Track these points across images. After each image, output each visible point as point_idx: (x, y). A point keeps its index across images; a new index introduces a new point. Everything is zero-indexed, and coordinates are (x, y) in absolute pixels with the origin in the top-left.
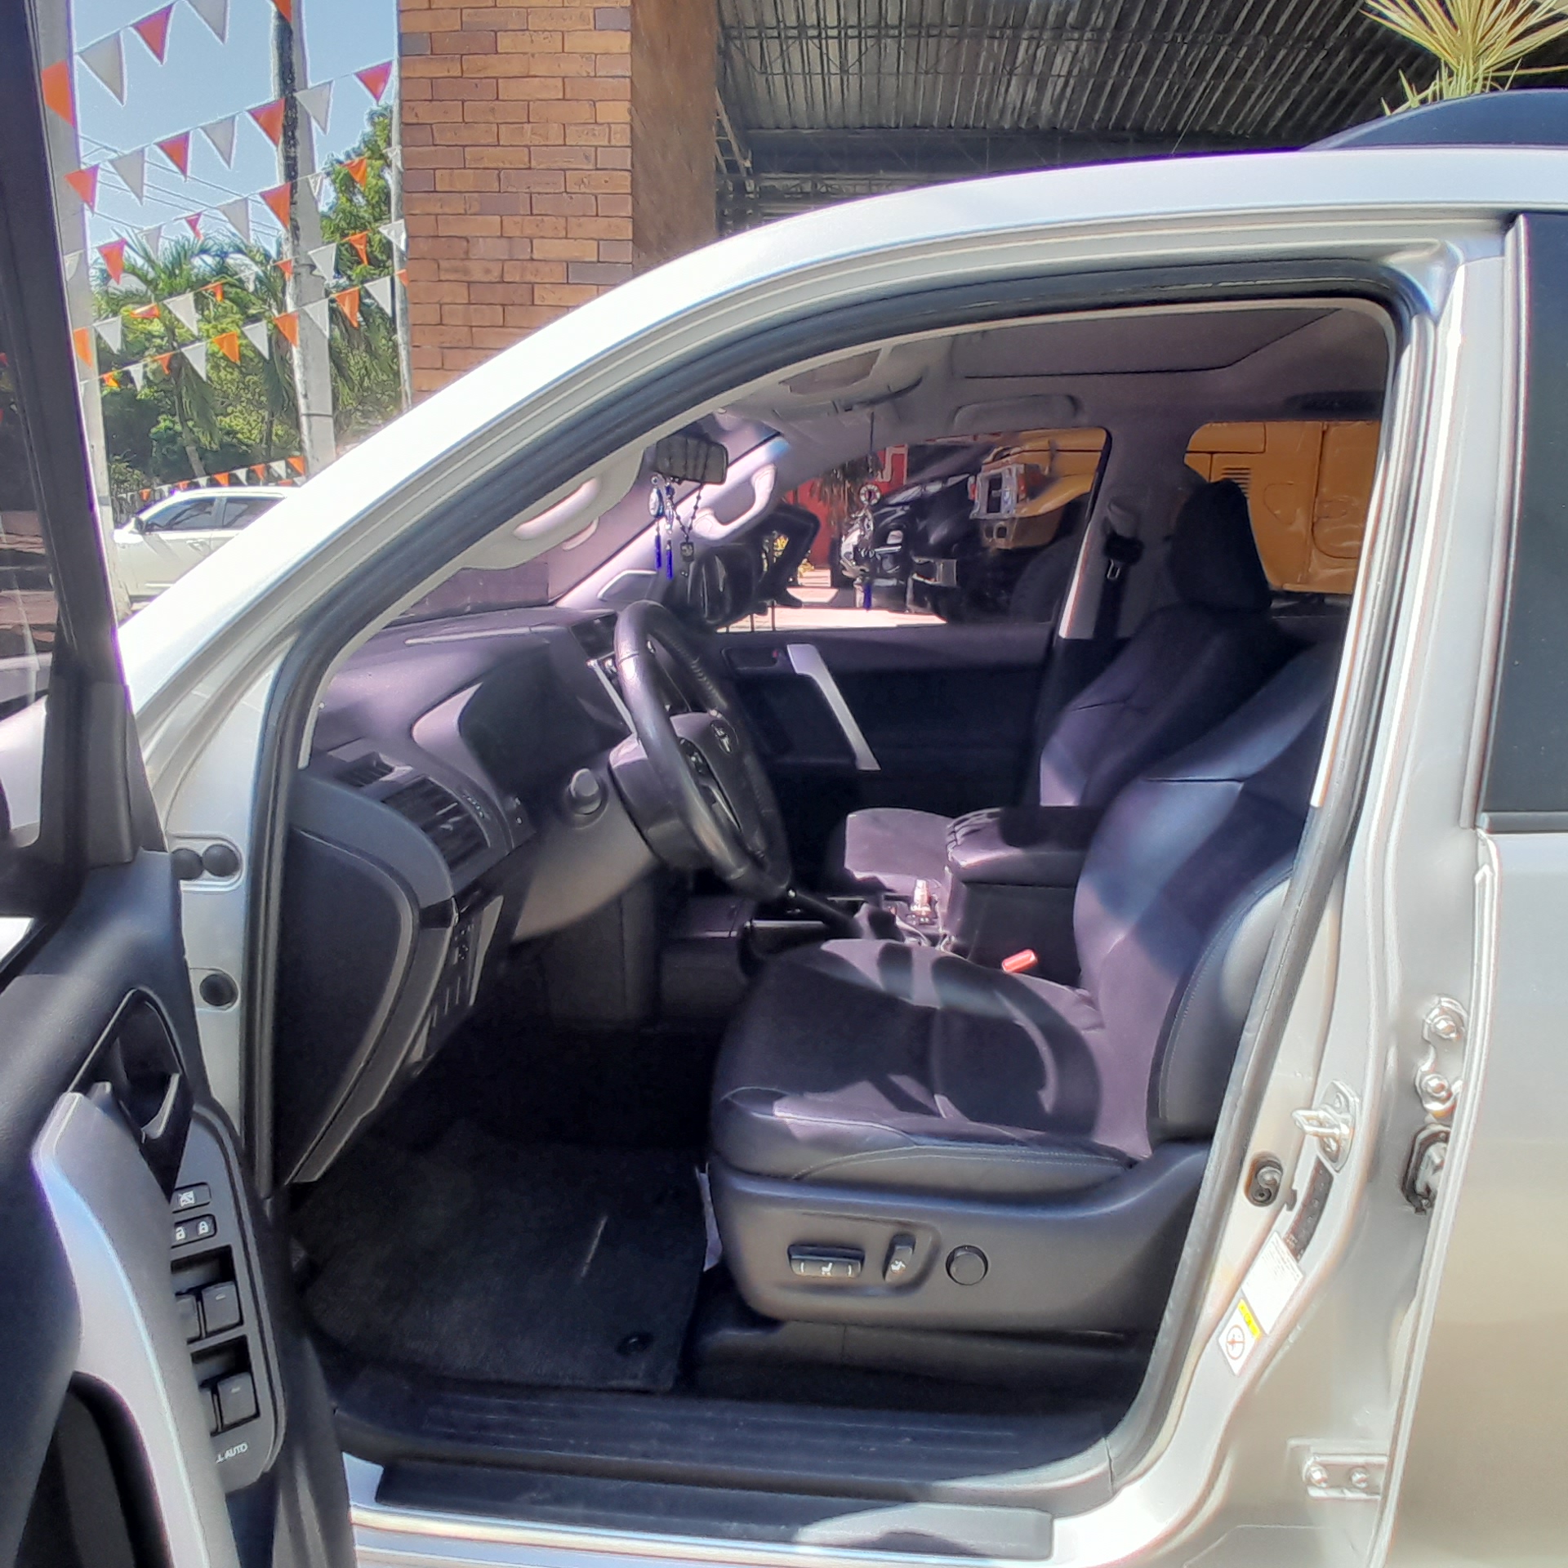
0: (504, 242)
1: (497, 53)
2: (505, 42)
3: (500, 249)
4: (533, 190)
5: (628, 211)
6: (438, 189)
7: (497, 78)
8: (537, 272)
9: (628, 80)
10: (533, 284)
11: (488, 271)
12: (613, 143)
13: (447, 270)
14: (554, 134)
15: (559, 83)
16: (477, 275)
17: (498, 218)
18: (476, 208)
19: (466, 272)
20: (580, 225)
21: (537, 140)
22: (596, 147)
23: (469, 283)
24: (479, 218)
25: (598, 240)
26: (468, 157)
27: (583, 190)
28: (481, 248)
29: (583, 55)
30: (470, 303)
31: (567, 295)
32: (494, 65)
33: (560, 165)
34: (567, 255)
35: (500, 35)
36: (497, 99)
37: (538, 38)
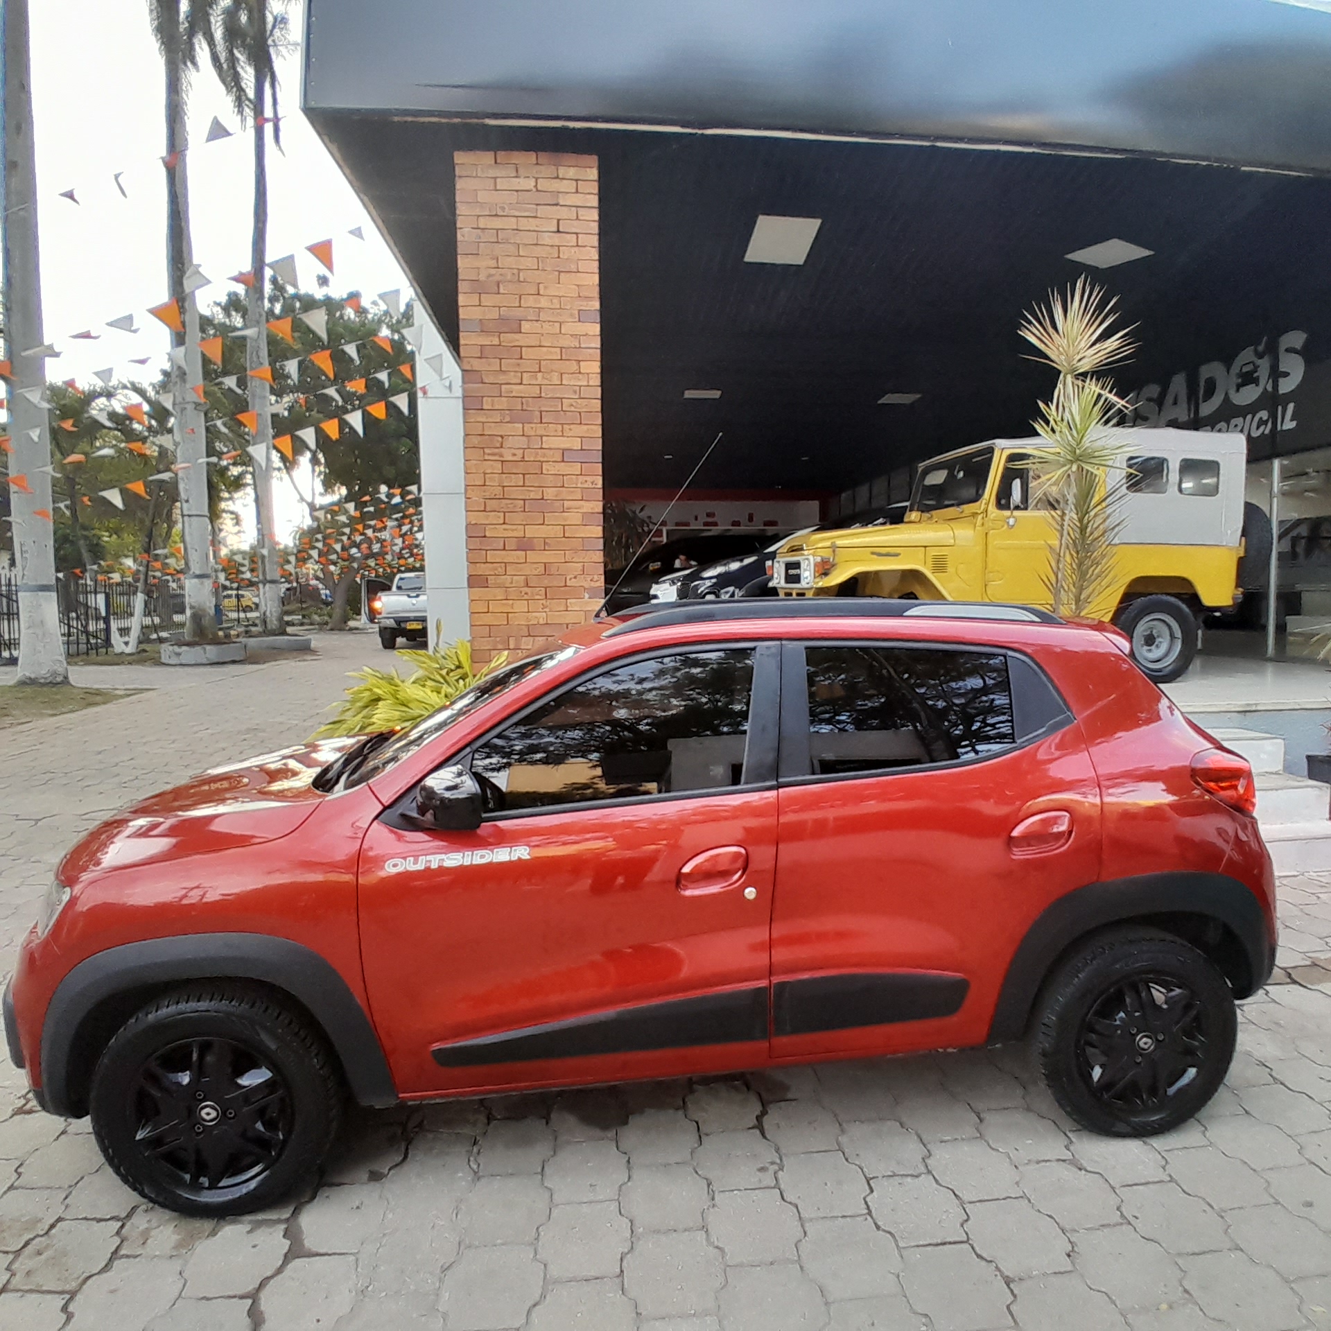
0: (524, 438)
1: (521, 332)
2: (526, 326)
3: (522, 442)
4: (543, 409)
5: (600, 421)
6: (484, 408)
7: (521, 347)
8: (544, 456)
9: (599, 350)
10: (542, 462)
11: (514, 455)
12: (591, 383)
13: (489, 454)
14: (555, 378)
15: (558, 350)
16: (508, 457)
17: (521, 425)
18: (507, 419)
19: (501, 456)
20: (570, 429)
21: (546, 382)
22: (580, 386)
23: (503, 461)
24: (509, 425)
25: (582, 438)
26: (503, 390)
27: (573, 409)
28: (509, 442)
29: (572, 335)
30: (503, 473)
31: (563, 468)
32: (519, 339)
33: (558, 395)
34: (563, 446)
35: (523, 322)
36: (521, 358)
37: (546, 325)
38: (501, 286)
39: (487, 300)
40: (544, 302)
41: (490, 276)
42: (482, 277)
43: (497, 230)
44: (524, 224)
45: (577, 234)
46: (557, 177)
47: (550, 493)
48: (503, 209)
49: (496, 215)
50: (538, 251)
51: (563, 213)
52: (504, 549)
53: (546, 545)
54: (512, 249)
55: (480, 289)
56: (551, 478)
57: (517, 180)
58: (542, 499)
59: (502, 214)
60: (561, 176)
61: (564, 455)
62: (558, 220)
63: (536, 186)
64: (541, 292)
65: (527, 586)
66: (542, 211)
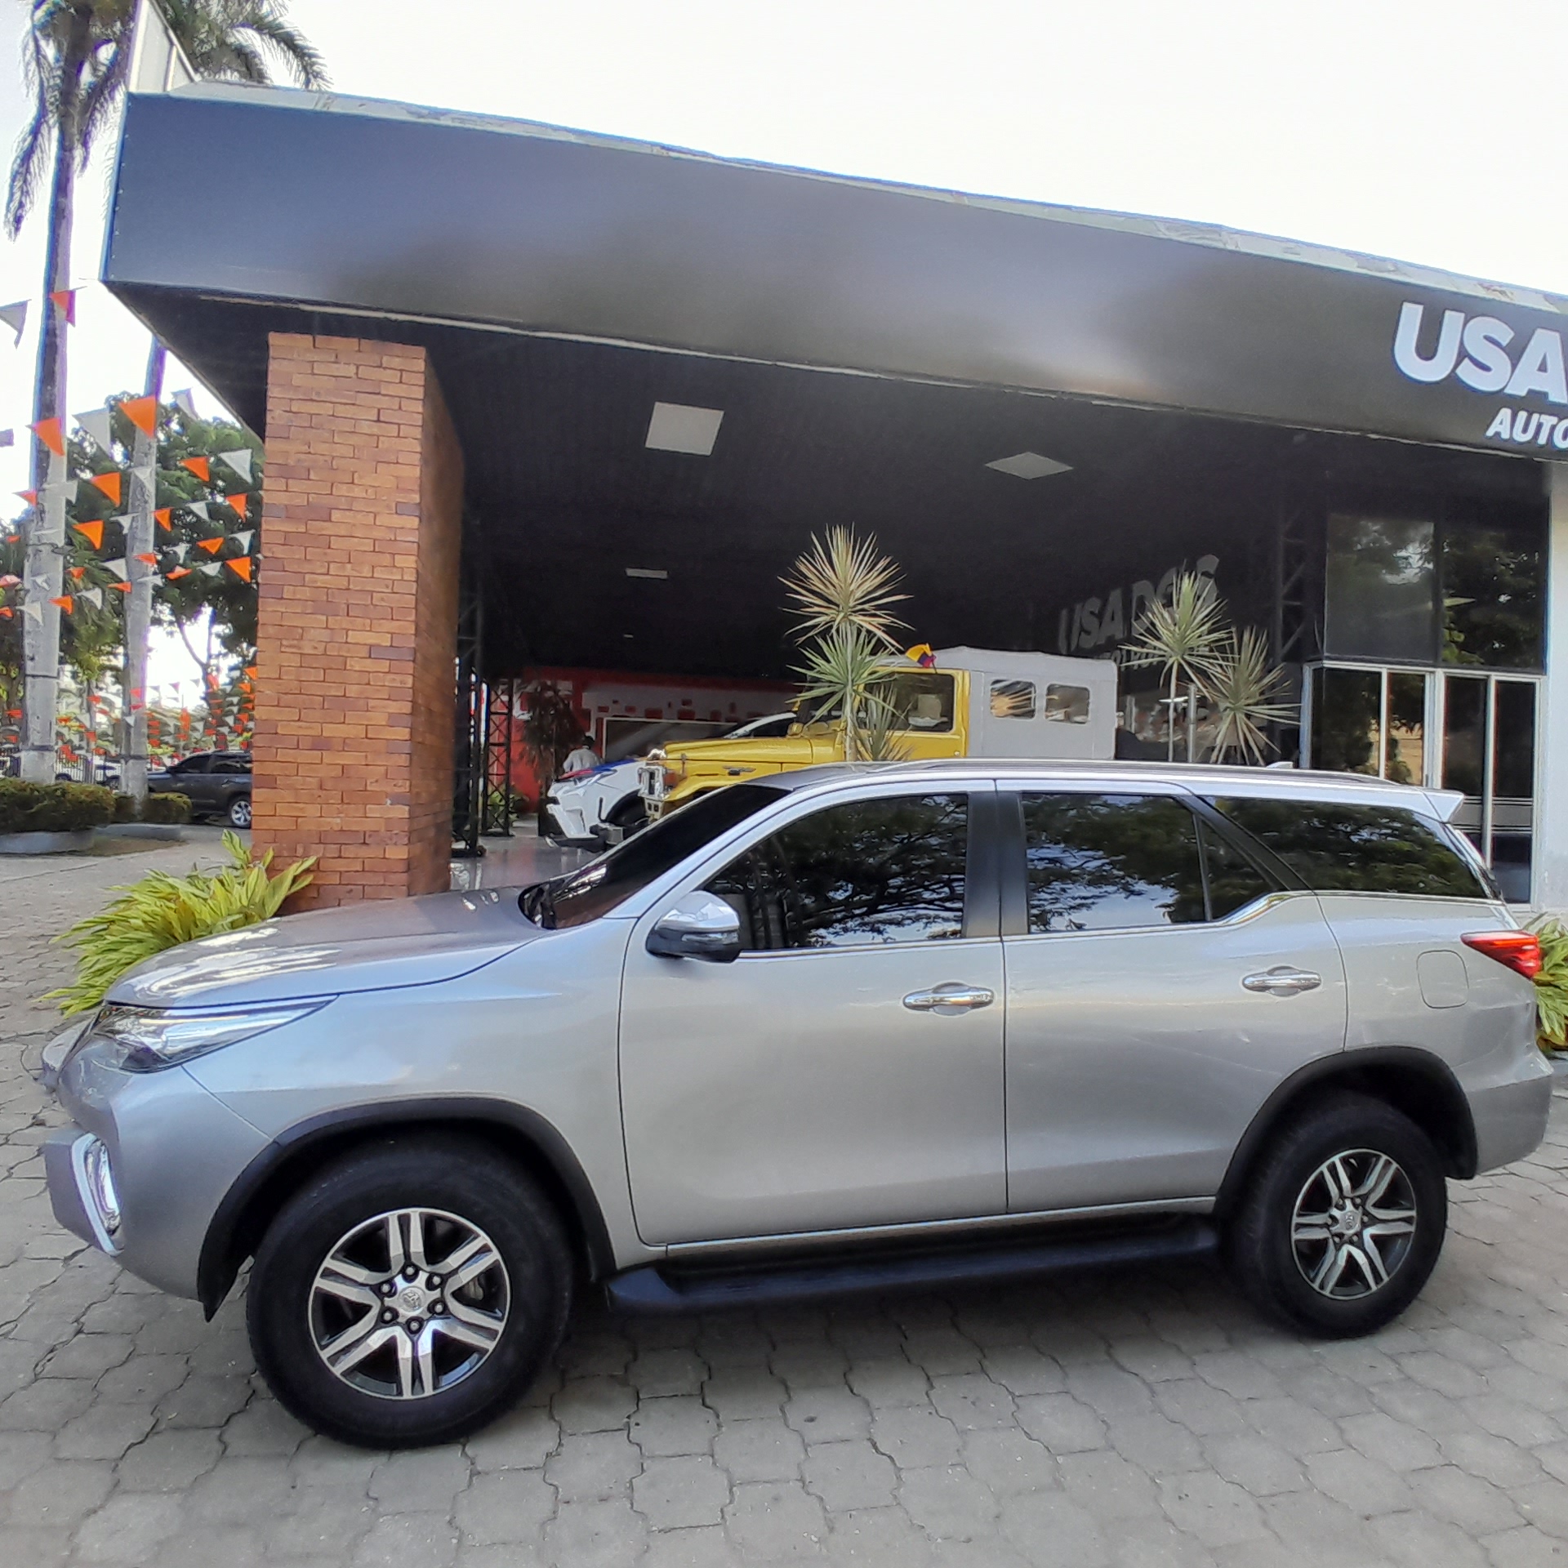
0: (329, 631)
1: (330, 521)
2: (336, 515)
3: (325, 635)
4: (350, 602)
5: (413, 618)
6: (285, 596)
7: (330, 536)
8: (349, 651)
9: (416, 545)
11: (316, 648)
12: (405, 578)
13: (287, 646)
14: (366, 572)
15: (371, 542)
16: (308, 649)
17: (324, 618)
18: (310, 610)
19: (300, 648)
20: (380, 625)
22: (394, 580)
23: (301, 654)
25: (392, 634)
26: (307, 579)
27: (384, 604)
28: (311, 635)
29: (387, 528)
30: (301, 667)
31: (369, 665)
32: (328, 528)
33: (368, 589)
34: (370, 641)
35: (333, 511)
36: (329, 548)
37: (359, 516)
38: (312, 472)
39: (294, 485)
40: (357, 492)
41: (299, 461)
42: (291, 462)
43: (311, 415)
44: (341, 410)
45: (399, 425)
46: (380, 367)
47: (353, 691)
48: (318, 394)
49: (311, 400)
50: (354, 440)
51: (384, 402)
52: (298, 748)
53: (345, 744)
54: (327, 435)
55: (288, 474)
56: (357, 674)
57: (337, 365)
58: (344, 696)
59: (317, 398)
60: (384, 365)
61: (372, 651)
62: (379, 410)
63: (357, 374)
64: (356, 481)
65: (322, 789)
66: (362, 399)
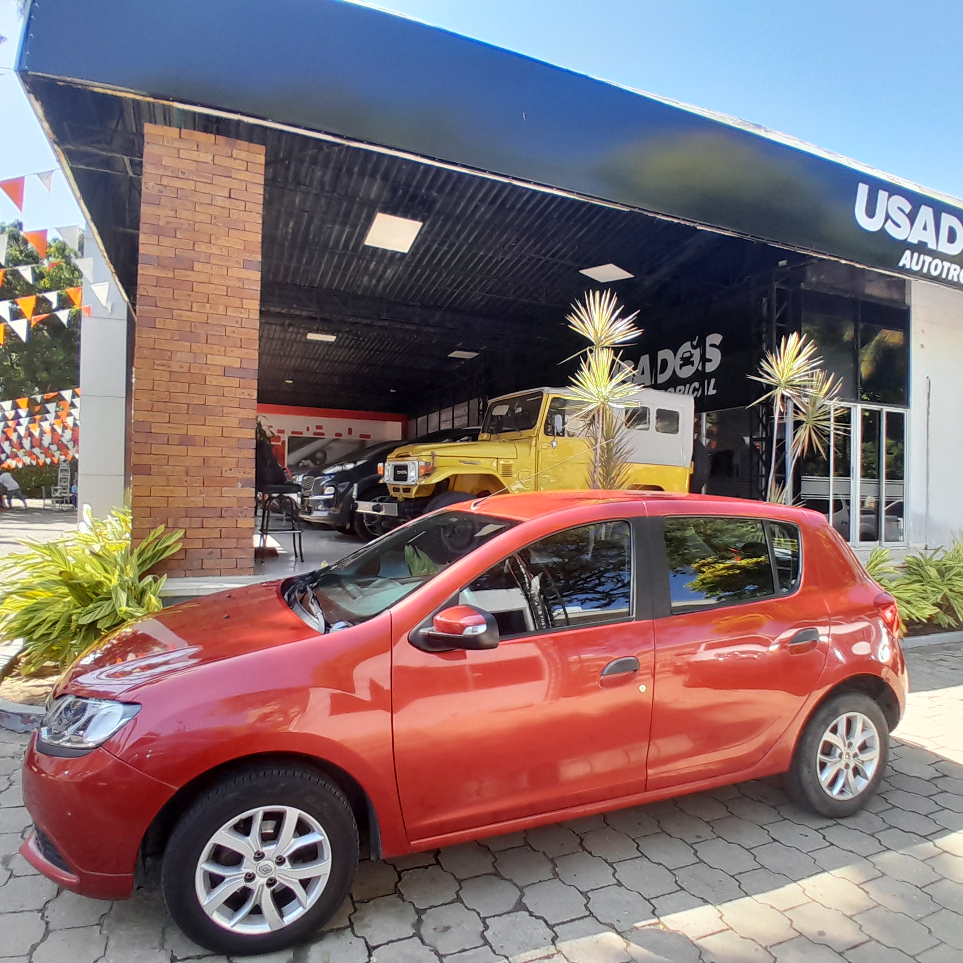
0: (191, 354)
1: (193, 270)
2: (197, 266)
3: (189, 358)
4: (209, 333)
5: (257, 347)
6: (157, 326)
7: (192, 282)
8: (208, 370)
9: (259, 292)
10: (206, 375)
11: (182, 367)
12: (250, 317)
13: (158, 365)
14: (221, 309)
15: (225, 288)
16: (175, 368)
17: (189, 344)
18: (177, 337)
19: (170, 367)
20: (232, 351)
21: (213, 312)
22: (242, 318)
23: (170, 372)
24: (178, 343)
25: (241, 358)
26: (174, 314)
27: (234, 335)
28: (178, 357)
30: (170, 381)
31: (224, 381)
32: (191, 276)
33: (223, 323)
34: (225, 364)
35: (195, 263)
36: (192, 291)
37: (215, 268)
38: (178, 232)
39: (165, 241)
40: (214, 250)
41: (168, 223)
42: (161, 223)
43: (178, 189)
44: (201, 187)
45: (245, 202)
46: (231, 157)
47: (211, 401)
48: (183, 173)
49: (178, 177)
50: (212, 210)
51: (235, 184)
52: (168, 444)
53: (206, 441)
54: (190, 205)
55: (159, 232)
56: (214, 388)
57: (197, 153)
58: (205, 404)
59: (183, 177)
60: (234, 156)
61: (226, 371)
62: (230, 189)
63: (213, 160)
64: (212, 242)
65: (187, 475)
66: (216, 180)
